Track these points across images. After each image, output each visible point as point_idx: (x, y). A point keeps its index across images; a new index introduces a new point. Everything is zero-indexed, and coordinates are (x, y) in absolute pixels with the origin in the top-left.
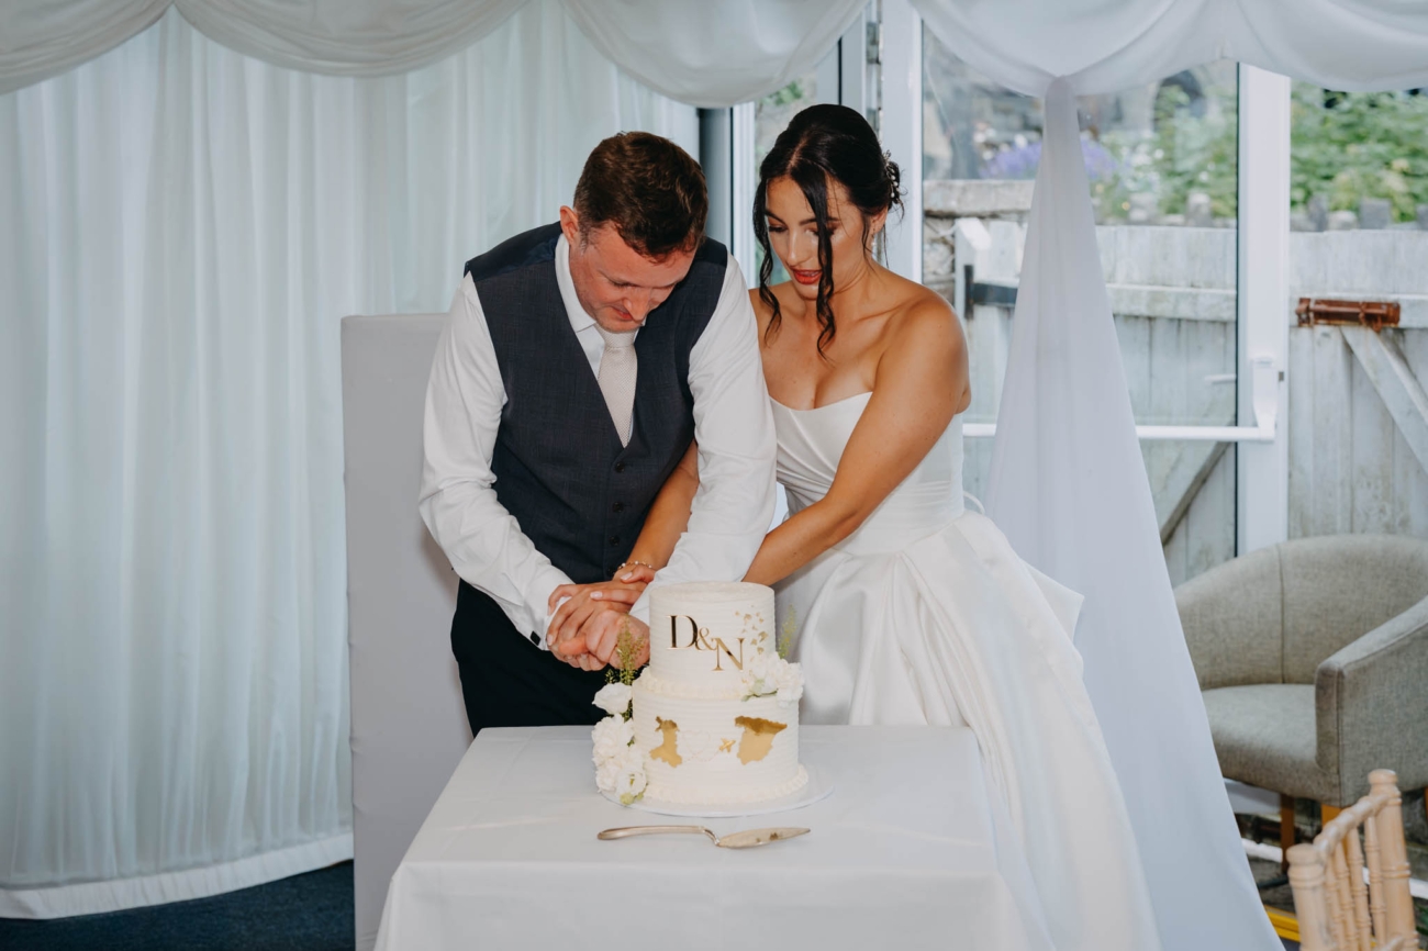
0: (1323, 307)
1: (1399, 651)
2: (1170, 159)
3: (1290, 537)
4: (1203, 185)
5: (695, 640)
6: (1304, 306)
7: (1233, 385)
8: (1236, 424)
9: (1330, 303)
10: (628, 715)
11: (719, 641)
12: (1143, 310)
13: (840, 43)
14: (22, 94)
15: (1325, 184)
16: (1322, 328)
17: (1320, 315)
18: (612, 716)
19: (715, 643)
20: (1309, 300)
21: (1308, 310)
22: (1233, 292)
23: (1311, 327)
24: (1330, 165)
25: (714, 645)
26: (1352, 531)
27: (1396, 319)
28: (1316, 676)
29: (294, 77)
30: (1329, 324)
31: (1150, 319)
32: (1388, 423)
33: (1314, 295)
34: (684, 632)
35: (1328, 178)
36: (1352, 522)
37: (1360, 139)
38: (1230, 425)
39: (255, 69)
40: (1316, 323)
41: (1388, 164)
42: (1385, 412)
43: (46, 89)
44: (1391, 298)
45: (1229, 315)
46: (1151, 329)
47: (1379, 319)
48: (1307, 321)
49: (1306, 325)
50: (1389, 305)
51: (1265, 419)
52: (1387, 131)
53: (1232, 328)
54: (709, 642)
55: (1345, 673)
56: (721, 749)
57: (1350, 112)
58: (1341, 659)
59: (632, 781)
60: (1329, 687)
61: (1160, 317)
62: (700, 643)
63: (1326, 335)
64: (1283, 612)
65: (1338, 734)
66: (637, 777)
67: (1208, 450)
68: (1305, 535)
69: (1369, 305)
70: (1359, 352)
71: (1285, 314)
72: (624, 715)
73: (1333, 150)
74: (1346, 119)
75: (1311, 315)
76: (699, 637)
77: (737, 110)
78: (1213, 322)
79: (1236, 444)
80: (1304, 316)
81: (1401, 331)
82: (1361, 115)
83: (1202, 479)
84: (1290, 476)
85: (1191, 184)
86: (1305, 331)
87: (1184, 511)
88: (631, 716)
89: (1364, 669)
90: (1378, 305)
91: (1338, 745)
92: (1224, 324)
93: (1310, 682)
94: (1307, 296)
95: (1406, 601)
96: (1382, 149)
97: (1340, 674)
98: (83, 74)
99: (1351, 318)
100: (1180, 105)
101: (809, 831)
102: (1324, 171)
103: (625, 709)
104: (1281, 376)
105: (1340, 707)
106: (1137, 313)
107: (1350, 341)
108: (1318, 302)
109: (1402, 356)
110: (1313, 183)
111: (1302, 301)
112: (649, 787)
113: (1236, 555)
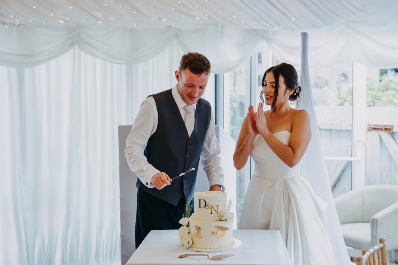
0: (374, 127)
1: (392, 214)
2: (340, 95)
3: (365, 185)
4: (348, 101)
5: (205, 206)
6: (369, 126)
7: (351, 147)
8: (352, 156)
9: (376, 125)
10: (188, 226)
11: (212, 206)
12: (328, 127)
13: (251, 57)
14: (36, 68)
15: (378, 101)
16: (374, 132)
17: (373, 129)
18: (184, 226)
19: (211, 206)
20: (370, 125)
21: (370, 127)
22: (351, 123)
23: (371, 132)
24: (380, 96)
25: (210, 207)
26: (381, 184)
27: (392, 130)
28: (371, 221)
29: (109, 64)
30: (375, 131)
31: (330, 130)
32: (390, 157)
33: (372, 123)
34: (203, 204)
35: (379, 99)
36: (381, 181)
37: (387, 90)
38: (350, 157)
39: (98, 62)
40: (372, 131)
41: (394, 96)
42: (390, 154)
43: (43, 66)
44: (391, 124)
45: (350, 129)
46: (331, 132)
47: (388, 130)
48: (370, 130)
49: (369, 131)
50: (391, 126)
51: (359, 156)
52: (394, 88)
53: (351, 132)
54: (209, 206)
55: (378, 219)
56: (212, 234)
57: (385, 83)
58: (377, 216)
59: (189, 243)
60: (374, 223)
61: (333, 130)
62: (207, 207)
63: (375, 134)
64: (363, 204)
65: (376, 235)
66: (190, 242)
67: (345, 163)
68: (369, 184)
69: (386, 126)
70: (383, 138)
71: (365, 128)
72: (187, 226)
73: (381, 92)
74: (384, 85)
75: (371, 129)
76: (206, 205)
77: (225, 74)
78: (346, 131)
79: (352, 162)
80: (369, 129)
81: (393, 133)
82: (388, 84)
83: (343, 171)
84: (365, 170)
85: (345, 101)
86: (369, 133)
87: (338, 180)
88: (189, 226)
89: (383, 218)
90: (388, 126)
91: (376, 238)
92: (349, 131)
93: (369, 222)
94: (370, 124)
95: (394, 202)
96: (393, 92)
97: (377, 220)
98: (53, 62)
99: (381, 129)
100: (342, 81)
101: (234, 255)
102: (378, 98)
103: (187, 224)
104: (363, 144)
105: (377, 228)
106: (327, 128)
107: (381, 135)
108: (373, 125)
109: (394, 139)
110: (375, 101)
111: (369, 125)
112: (193, 244)
113: (351, 190)
